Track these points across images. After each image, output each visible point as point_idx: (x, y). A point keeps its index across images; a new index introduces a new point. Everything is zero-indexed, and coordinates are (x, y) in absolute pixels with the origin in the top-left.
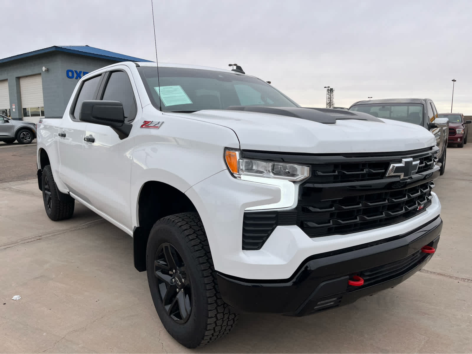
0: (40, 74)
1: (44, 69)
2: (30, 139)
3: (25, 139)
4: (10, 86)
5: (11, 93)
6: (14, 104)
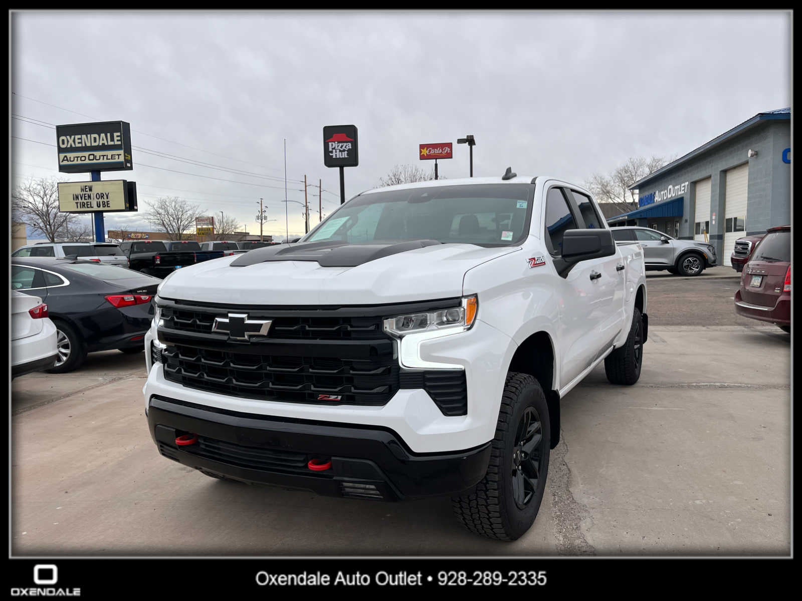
0: (746, 163)
1: (750, 152)
2: (699, 268)
3: (690, 268)
4: (713, 186)
5: (712, 197)
6: (714, 214)
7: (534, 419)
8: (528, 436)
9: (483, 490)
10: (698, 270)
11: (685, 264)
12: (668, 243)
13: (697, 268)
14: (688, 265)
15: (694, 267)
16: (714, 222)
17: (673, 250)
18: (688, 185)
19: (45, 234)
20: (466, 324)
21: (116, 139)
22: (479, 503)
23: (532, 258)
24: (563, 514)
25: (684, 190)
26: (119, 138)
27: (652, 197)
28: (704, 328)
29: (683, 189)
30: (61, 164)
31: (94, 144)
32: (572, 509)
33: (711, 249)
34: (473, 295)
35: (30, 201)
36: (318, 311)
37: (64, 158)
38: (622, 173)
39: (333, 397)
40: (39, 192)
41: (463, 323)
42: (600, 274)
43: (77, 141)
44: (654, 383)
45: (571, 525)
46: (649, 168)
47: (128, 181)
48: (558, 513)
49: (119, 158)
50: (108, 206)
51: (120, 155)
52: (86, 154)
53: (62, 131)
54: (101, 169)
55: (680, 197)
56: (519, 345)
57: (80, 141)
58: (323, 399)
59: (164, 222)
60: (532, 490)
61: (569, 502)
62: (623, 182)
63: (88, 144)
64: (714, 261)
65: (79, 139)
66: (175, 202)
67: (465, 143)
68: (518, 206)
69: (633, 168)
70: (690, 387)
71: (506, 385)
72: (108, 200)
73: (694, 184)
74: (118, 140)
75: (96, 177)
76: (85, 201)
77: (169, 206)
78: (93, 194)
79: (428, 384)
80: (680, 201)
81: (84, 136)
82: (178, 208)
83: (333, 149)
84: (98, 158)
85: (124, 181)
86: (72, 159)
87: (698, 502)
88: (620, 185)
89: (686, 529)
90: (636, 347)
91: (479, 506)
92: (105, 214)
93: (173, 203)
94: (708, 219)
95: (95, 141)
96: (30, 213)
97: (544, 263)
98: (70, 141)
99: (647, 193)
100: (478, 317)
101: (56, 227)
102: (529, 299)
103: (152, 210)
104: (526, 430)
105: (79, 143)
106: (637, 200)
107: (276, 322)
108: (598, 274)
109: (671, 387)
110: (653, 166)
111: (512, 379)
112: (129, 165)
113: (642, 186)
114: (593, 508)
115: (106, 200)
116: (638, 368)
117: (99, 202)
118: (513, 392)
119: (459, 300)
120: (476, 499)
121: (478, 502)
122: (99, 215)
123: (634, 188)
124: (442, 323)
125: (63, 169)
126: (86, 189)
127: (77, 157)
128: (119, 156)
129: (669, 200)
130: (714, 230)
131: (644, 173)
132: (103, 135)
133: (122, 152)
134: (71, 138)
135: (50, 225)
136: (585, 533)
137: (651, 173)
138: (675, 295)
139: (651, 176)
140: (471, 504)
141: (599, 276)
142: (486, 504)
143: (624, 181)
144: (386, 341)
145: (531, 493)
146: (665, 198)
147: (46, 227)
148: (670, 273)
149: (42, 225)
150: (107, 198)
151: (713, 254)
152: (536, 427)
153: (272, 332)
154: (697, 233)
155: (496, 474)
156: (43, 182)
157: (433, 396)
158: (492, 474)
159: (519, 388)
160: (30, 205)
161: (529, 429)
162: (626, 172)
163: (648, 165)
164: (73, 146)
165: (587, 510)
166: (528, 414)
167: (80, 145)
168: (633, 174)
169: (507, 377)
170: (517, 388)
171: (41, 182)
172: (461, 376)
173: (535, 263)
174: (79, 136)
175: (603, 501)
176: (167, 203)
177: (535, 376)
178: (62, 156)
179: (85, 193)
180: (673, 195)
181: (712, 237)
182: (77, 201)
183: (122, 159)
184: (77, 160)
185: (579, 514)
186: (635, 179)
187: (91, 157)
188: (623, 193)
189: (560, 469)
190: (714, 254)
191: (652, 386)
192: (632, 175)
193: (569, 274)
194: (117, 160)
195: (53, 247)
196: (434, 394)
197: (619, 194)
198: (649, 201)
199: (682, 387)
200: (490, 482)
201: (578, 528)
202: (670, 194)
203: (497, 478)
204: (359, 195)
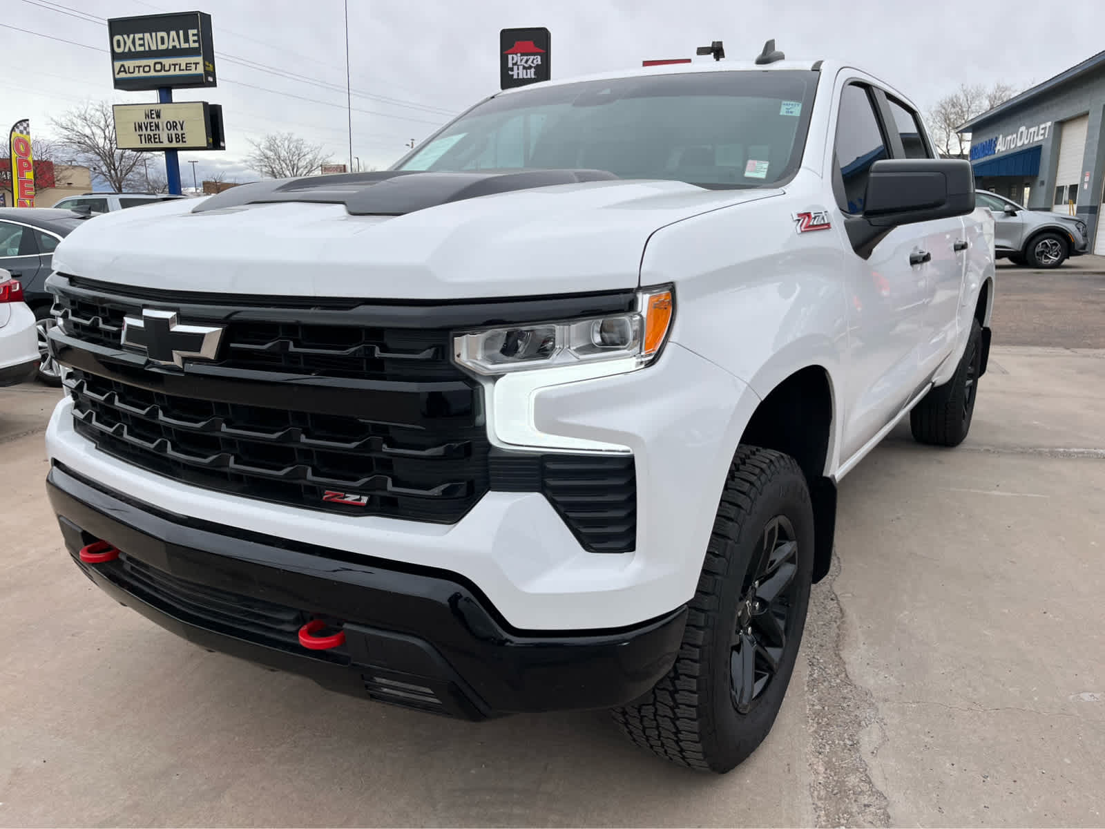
2: (1059, 256)
3: (1046, 256)
4: (1090, 128)
5: (1088, 146)
6: (1087, 173)
7: (784, 536)
8: (769, 570)
9: (668, 690)
10: (1057, 259)
11: (1039, 249)
12: (1015, 215)
13: (1056, 256)
14: (1043, 252)
15: (1051, 255)
16: (1086, 186)
17: (1022, 226)
18: (1050, 127)
19: (108, 183)
20: (643, 353)
21: (191, 38)
22: (660, 712)
23: (805, 214)
24: (826, 708)
25: (1043, 134)
26: (196, 38)
27: (992, 144)
28: (1068, 352)
29: (1042, 132)
30: (117, 76)
31: (161, 47)
32: (845, 698)
33: (1081, 227)
34: (666, 284)
35: (87, 134)
36: (312, 310)
37: (120, 68)
38: (947, 107)
39: (351, 498)
40: (99, 122)
41: (637, 349)
42: (929, 254)
43: (138, 42)
44: (993, 446)
45: (841, 738)
46: (990, 101)
47: (210, 103)
48: (817, 707)
49: (196, 68)
50: (183, 141)
51: (198, 63)
52: (151, 62)
53: (118, 27)
54: (172, 85)
55: (1034, 145)
56: (763, 399)
57: (141, 42)
58: (332, 500)
59: (274, 169)
60: (770, 669)
61: (838, 681)
62: (948, 122)
63: (154, 48)
64: (1084, 247)
65: (140, 39)
66: (289, 140)
67: (709, 53)
68: (783, 112)
69: (965, 99)
70: (1054, 454)
71: (732, 475)
72: (182, 132)
73: (1060, 125)
74: (194, 41)
75: (166, 98)
76: (152, 133)
77: (280, 147)
78: (162, 122)
79: (552, 482)
80: (1033, 153)
81: (147, 35)
82: (293, 149)
83: (513, 64)
84: (167, 68)
85: (205, 104)
86: (131, 70)
87: (1086, 697)
88: (943, 126)
89: (1067, 761)
90: (969, 382)
91: (658, 717)
92: (179, 153)
93: (286, 142)
94: (1077, 181)
95: (163, 43)
96: (87, 152)
97: (828, 224)
98: (128, 42)
99: (984, 139)
100: (674, 336)
101: (124, 172)
102: (792, 299)
103: (258, 152)
104: (768, 557)
105: (140, 45)
106: (966, 152)
107: (233, 330)
108: (926, 254)
109: (1022, 453)
110: (995, 98)
111: (744, 463)
112: (210, 79)
113: (978, 128)
114: (886, 700)
115: (180, 132)
116: (966, 419)
117: (171, 135)
118: (743, 493)
119: (630, 296)
120: (654, 704)
121: (656, 709)
122: (171, 154)
123: (966, 130)
124: (590, 348)
125: (120, 84)
126: (152, 114)
127: (139, 67)
128: (196, 65)
129: (1019, 150)
130: (1084, 199)
131: (982, 107)
132: (173, 33)
133: (200, 59)
134: (129, 37)
135: (115, 170)
136: (867, 758)
137: (992, 108)
138: (1020, 297)
139: (994, 112)
140: (642, 711)
141: (926, 258)
142: (672, 716)
143: (949, 120)
144: (460, 386)
145: (768, 675)
146: (1012, 146)
147: (110, 171)
148: (1011, 263)
149: (104, 169)
150: (182, 129)
151: (1083, 236)
152: (787, 553)
153: (225, 354)
154: (1058, 202)
155: (695, 661)
156: (103, 106)
157: (562, 510)
158: (687, 661)
159: (758, 484)
160: (88, 141)
161: (771, 559)
162: (953, 106)
163: (989, 96)
164: (133, 50)
165: (873, 704)
166: (772, 532)
167: (142, 49)
168: (964, 109)
169: (735, 457)
170: (751, 483)
171: (100, 106)
172: (626, 466)
173: (810, 223)
174: (141, 35)
175: (904, 684)
176: (277, 141)
177: (793, 455)
178: (118, 64)
179: (151, 120)
180: (1026, 142)
181: (1080, 210)
182: (141, 133)
183: (200, 70)
184: (139, 72)
185: (857, 712)
186: (966, 118)
187: (158, 67)
188: (946, 140)
189: (825, 608)
190: (1085, 236)
191: (989, 450)
192: (962, 112)
193: (875, 250)
194: (193, 72)
195: (106, 199)
196: (565, 504)
197: (940, 141)
198: (987, 152)
199: (1040, 454)
200: (682, 677)
201: (855, 746)
202: (1021, 139)
203: (696, 669)
204: (493, 97)
